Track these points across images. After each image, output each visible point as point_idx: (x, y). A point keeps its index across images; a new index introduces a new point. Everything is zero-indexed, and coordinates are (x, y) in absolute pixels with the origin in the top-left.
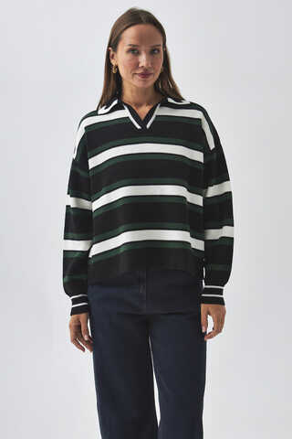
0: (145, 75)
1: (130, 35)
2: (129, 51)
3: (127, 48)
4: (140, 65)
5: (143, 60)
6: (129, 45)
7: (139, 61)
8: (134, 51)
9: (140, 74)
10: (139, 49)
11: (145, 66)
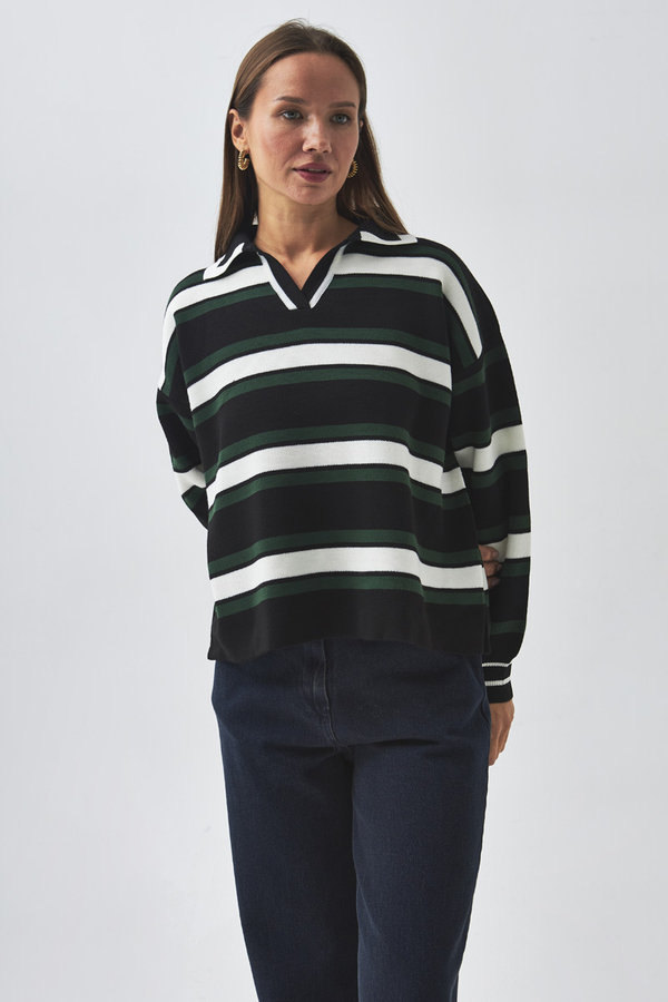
0: (315, 172)
1: (282, 78)
2: (278, 114)
3: (274, 104)
4: (305, 147)
5: (312, 133)
6: (283, 98)
7: (304, 136)
8: (293, 113)
9: (303, 169)
10: (306, 108)
11: (317, 148)
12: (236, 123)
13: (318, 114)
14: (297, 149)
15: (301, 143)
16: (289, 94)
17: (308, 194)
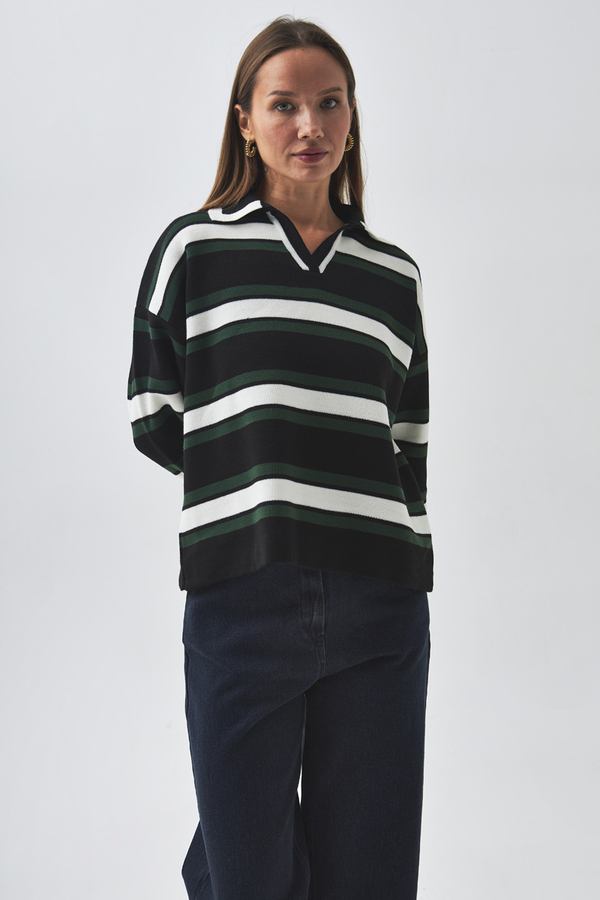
0: (312, 155)
1: (274, 74)
2: (274, 106)
3: (269, 99)
4: (300, 135)
5: (304, 122)
6: (275, 93)
7: (298, 125)
8: (285, 105)
9: (301, 154)
10: (295, 100)
11: (310, 134)
12: (242, 116)
13: (309, 104)
14: (293, 136)
15: (295, 132)
16: (279, 89)
17: (309, 174)
